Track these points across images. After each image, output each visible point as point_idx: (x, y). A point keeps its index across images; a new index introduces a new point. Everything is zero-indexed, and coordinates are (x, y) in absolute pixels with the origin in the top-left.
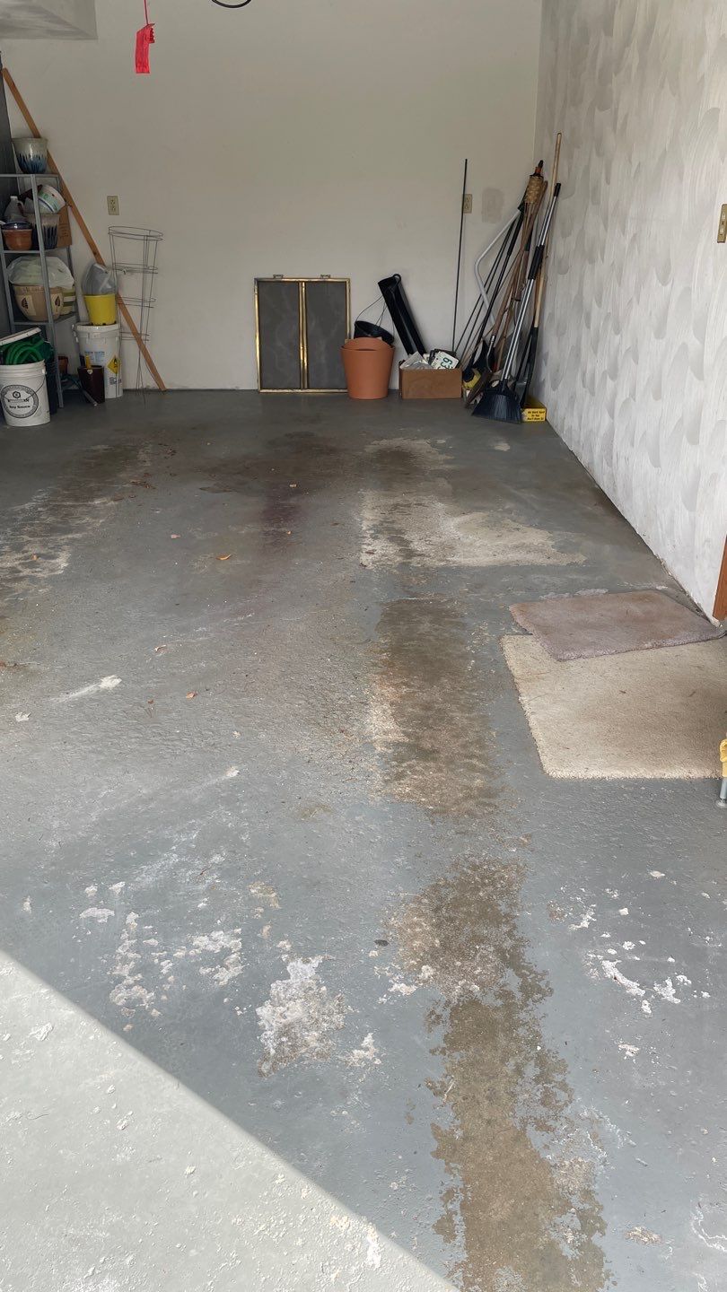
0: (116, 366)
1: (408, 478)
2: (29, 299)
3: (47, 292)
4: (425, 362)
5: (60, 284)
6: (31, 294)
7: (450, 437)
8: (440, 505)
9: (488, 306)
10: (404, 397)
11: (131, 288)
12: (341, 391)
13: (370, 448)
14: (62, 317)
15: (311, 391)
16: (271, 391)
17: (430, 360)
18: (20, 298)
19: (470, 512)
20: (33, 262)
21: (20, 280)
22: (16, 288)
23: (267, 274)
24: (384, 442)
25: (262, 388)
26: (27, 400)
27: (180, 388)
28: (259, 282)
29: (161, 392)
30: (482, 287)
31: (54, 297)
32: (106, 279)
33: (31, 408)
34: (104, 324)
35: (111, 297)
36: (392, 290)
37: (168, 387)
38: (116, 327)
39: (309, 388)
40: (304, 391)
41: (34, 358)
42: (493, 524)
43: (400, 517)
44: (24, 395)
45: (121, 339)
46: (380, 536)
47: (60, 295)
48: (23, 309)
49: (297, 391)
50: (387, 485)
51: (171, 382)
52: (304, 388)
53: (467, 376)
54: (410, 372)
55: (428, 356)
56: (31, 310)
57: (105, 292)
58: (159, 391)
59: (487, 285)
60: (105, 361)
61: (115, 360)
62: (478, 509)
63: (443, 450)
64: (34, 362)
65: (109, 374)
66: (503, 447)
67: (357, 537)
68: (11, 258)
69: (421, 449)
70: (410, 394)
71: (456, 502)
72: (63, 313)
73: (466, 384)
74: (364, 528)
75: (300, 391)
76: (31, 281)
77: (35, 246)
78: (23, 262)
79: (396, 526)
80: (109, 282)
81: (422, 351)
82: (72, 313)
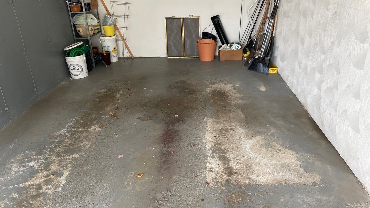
0: (115, 51)
1: (225, 110)
2: (81, 30)
3: (87, 27)
4: (229, 47)
5: (92, 24)
6: (81, 28)
7: (240, 83)
8: (241, 130)
9: (253, 26)
10: (221, 60)
11: (120, 23)
12: (197, 57)
13: (209, 90)
14: (94, 34)
15: (186, 57)
16: (172, 57)
17: (231, 47)
18: (78, 29)
19: (255, 136)
20: (81, 16)
21: (77, 23)
22: (76, 25)
23: (169, 16)
24: (214, 86)
25: (168, 57)
26: (78, 69)
27: (139, 57)
28: (167, 19)
29: (132, 59)
30: (250, 18)
31: (90, 28)
32: (110, 20)
33: (80, 72)
34: (110, 36)
35: (113, 26)
36: (216, 21)
37: (134, 56)
38: (114, 37)
39: (185, 56)
40: (183, 57)
41: (81, 53)
42: (267, 145)
43: (223, 139)
44: (77, 67)
45: (116, 41)
46: (215, 155)
47: (93, 27)
48: (79, 33)
49: (181, 57)
50: (216, 116)
51: (135, 55)
52: (184, 56)
53: (245, 51)
54: (223, 51)
55: (230, 45)
56: (82, 33)
57: (110, 25)
58: (131, 58)
59: (252, 17)
60: (111, 49)
61: (115, 48)
62: (259, 133)
63: (239, 91)
64: (80, 55)
65: (113, 54)
66: (263, 89)
67: (204, 156)
68: (73, 15)
69: (229, 90)
70: (223, 58)
71: (248, 127)
72: (95, 33)
73: (244, 55)
74: (207, 149)
75: (182, 57)
76: (81, 23)
77: (82, 10)
78: (78, 16)
79: (222, 147)
80: (111, 21)
81: (228, 43)
82: (99, 32)
